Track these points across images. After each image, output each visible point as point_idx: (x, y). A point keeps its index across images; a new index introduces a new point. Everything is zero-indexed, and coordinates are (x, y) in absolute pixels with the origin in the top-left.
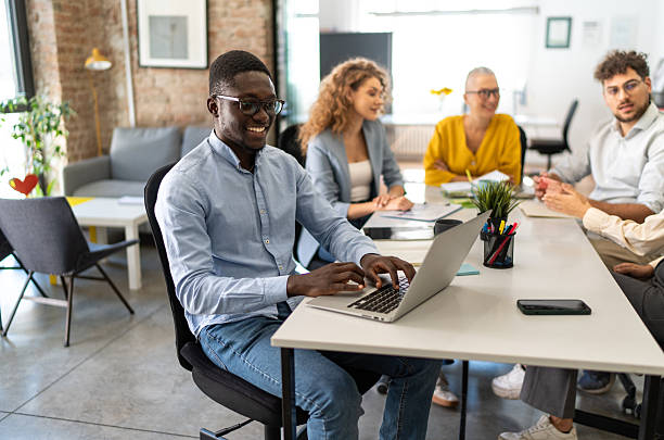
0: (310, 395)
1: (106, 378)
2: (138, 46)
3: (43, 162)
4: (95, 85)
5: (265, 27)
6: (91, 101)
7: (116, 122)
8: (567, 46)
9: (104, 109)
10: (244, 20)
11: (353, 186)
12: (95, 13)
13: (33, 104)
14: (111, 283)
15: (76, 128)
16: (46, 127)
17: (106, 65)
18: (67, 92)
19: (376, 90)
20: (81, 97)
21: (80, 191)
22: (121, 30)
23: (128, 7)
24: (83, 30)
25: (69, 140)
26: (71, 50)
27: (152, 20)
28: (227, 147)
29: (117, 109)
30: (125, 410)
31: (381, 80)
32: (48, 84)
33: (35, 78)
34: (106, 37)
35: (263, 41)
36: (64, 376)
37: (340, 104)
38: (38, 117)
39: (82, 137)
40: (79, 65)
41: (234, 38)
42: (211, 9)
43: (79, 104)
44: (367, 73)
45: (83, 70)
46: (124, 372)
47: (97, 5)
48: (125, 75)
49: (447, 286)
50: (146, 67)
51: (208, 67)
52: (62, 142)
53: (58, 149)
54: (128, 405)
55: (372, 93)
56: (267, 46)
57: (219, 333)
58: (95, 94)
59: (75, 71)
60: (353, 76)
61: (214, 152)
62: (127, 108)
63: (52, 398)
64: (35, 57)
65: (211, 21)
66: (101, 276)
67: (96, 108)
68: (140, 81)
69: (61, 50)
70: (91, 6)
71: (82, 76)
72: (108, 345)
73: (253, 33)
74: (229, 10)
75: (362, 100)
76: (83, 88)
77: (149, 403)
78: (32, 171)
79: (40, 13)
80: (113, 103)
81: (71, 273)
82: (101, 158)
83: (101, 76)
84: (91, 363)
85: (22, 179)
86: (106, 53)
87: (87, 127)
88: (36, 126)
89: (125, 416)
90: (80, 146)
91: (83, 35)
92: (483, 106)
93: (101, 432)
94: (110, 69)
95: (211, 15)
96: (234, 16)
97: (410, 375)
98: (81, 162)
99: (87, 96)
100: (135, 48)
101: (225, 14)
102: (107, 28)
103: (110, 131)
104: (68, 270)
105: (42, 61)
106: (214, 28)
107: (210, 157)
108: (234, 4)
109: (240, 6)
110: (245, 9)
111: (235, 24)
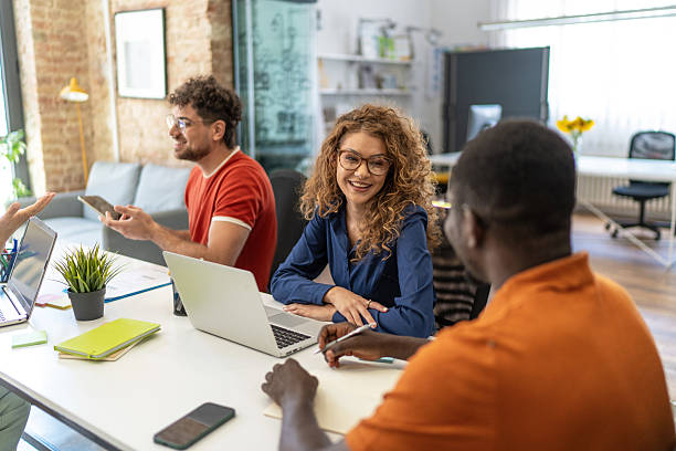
5: (211, 49)
10: (193, 42)
17: (83, 97)
18: (47, 124)
27: (127, 46)
32: (33, 116)
33: (25, 109)
35: (210, 66)
41: (188, 63)
42: (169, 32)
51: (166, 98)
62: (110, 142)
64: (24, 88)
65: (170, 46)
68: (123, 112)
69: (42, 81)
73: (202, 57)
74: (182, 31)
79: (27, 44)
90: (68, 180)
95: (169, 38)
96: (186, 37)
108: (185, 24)
109: (190, 26)
110: (195, 29)
111: (187, 46)
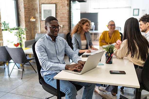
0: (66, 90)
1: (29, 86)
2: (41, 16)
3: (21, 40)
4: (32, 24)
5: (68, 12)
6: (31, 28)
7: (37, 32)
8: (138, 15)
9: (34, 29)
10: (63, 10)
11: (82, 46)
12: (33, 9)
13: (19, 28)
14: (32, 66)
15: (28, 33)
16: (21, 33)
17: (34, 20)
18: (26, 26)
19: (88, 25)
20: (29, 27)
21: (28, 47)
22: (38, 13)
23: (39, 8)
24: (30, 13)
25: (26, 36)
26: (27, 17)
27: (44, 11)
28: (49, 37)
29: (37, 29)
30: (31, 93)
31: (89, 23)
32: (23, 24)
33: (20, 23)
34: (35, 14)
35: (67, 15)
36: (20, 85)
37: (80, 27)
38: (20, 31)
39: (29, 35)
40: (29, 20)
41: (61, 14)
42: (57, 8)
43: (29, 28)
44: (86, 21)
45: (30, 21)
46: (33, 85)
47: (33, 8)
48: (38, 22)
49: (96, 67)
50: (43, 21)
52: (25, 36)
53: (24, 38)
54: (32, 92)
55: (87, 26)
56: (68, 16)
57: (47, 76)
58: (32, 26)
59: (28, 21)
60: (83, 22)
61: (47, 38)
62: (39, 29)
63: (17, 90)
64: (20, 18)
65: (57, 11)
66: (30, 64)
67: (32, 29)
68: (42, 23)
69: (25, 17)
70: (32, 8)
71: (30, 22)
72: (30, 79)
73: (65, 13)
74: (60, 8)
75: (84, 27)
76: (30, 25)
77: (37, 92)
78: (18, 42)
79: (21, 9)
80: (36, 28)
81: (23, 64)
82: (33, 39)
83: (33, 23)
84: (26, 83)
85: (16, 44)
86: (35, 18)
87: (30, 33)
88: (19, 33)
89: (31, 94)
90: (29, 37)
91: (30, 14)
92: (111, 28)
93: (26, 97)
94: (35, 21)
95: (57, 9)
96: (61, 9)
97: (89, 87)
98: (29, 40)
99: (31, 27)
100: (40, 16)
101: (59, 9)
102: (35, 12)
103: (35, 34)
104: (22, 63)
105: (21, 19)
106: (57, 12)
107: (46, 39)
108: (61, 7)
109: (63, 7)
110: (64, 8)
111: (62, 11)
